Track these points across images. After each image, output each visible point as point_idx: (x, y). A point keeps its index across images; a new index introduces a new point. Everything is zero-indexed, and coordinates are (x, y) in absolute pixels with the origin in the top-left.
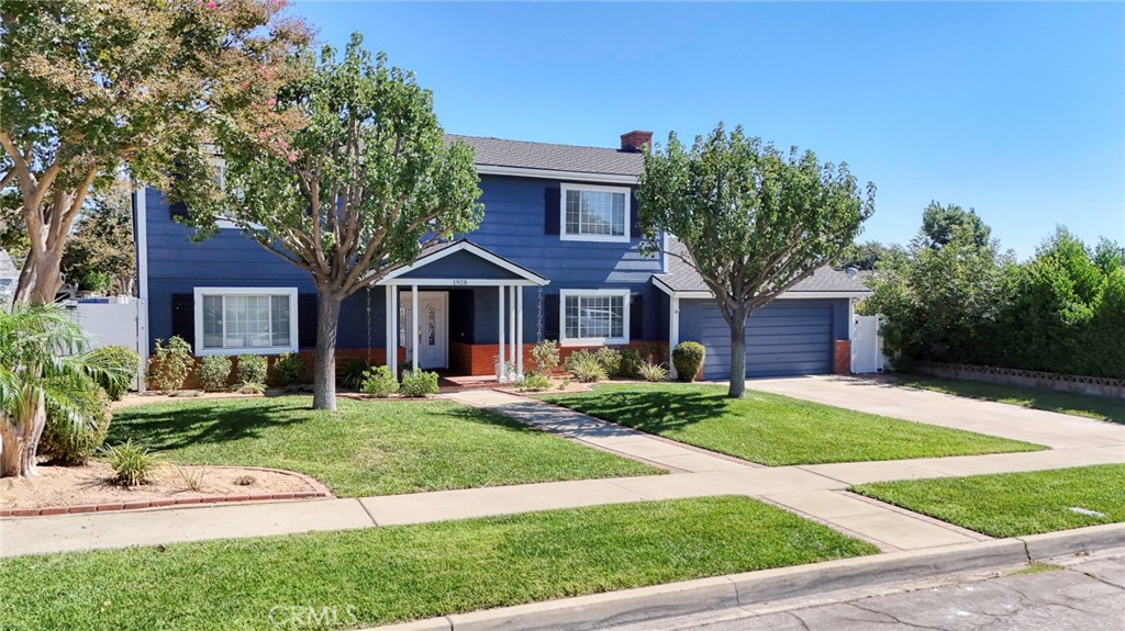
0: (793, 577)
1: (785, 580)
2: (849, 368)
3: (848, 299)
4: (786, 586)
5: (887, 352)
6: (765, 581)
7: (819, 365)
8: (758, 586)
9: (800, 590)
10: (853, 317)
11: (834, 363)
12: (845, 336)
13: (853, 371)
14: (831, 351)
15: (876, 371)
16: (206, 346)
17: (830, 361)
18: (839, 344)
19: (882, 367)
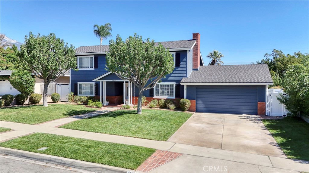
3: (265, 86)
7: (252, 111)
10: (268, 93)
11: (258, 111)
12: (263, 100)
13: (266, 115)
14: (257, 106)
15: (282, 116)
16: (80, 94)
17: (257, 109)
18: (259, 103)
19: (286, 114)
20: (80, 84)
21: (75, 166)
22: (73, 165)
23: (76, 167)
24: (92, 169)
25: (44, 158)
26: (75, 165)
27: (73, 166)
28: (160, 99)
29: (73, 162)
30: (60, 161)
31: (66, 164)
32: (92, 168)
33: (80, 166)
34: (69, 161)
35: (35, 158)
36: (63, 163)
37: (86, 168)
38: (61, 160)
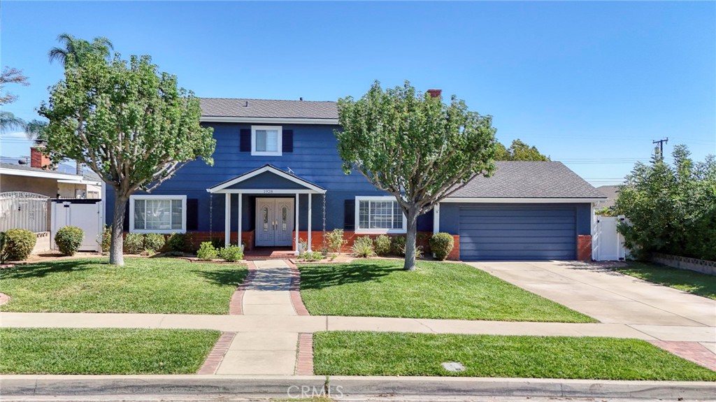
0: (87, 381)
1: (80, 383)
2: (591, 256)
3: (590, 204)
4: (79, 387)
5: (628, 245)
6: (62, 382)
7: (565, 253)
8: (55, 384)
9: (91, 391)
10: (594, 218)
11: (577, 252)
12: (587, 232)
13: (593, 258)
14: (575, 243)
15: (618, 260)
16: (136, 227)
17: (575, 250)
18: (580, 237)
19: (624, 257)
20: (137, 201)
21: (603, 394)
22: (597, 391)
23: (606, 396)
24: (648, 394)
25: (510, 386)
26: (604, 392)
27: (598, 394)
28: (379, 235)
29: (593, 385)
30: (559, 388)
31: (578, 392)
32: (646, 392)
33: (616, 393)
34: (582, 385)
35: (486, 391)
36: (569, 392)
37: (633, 395)
38: (561, 385)
